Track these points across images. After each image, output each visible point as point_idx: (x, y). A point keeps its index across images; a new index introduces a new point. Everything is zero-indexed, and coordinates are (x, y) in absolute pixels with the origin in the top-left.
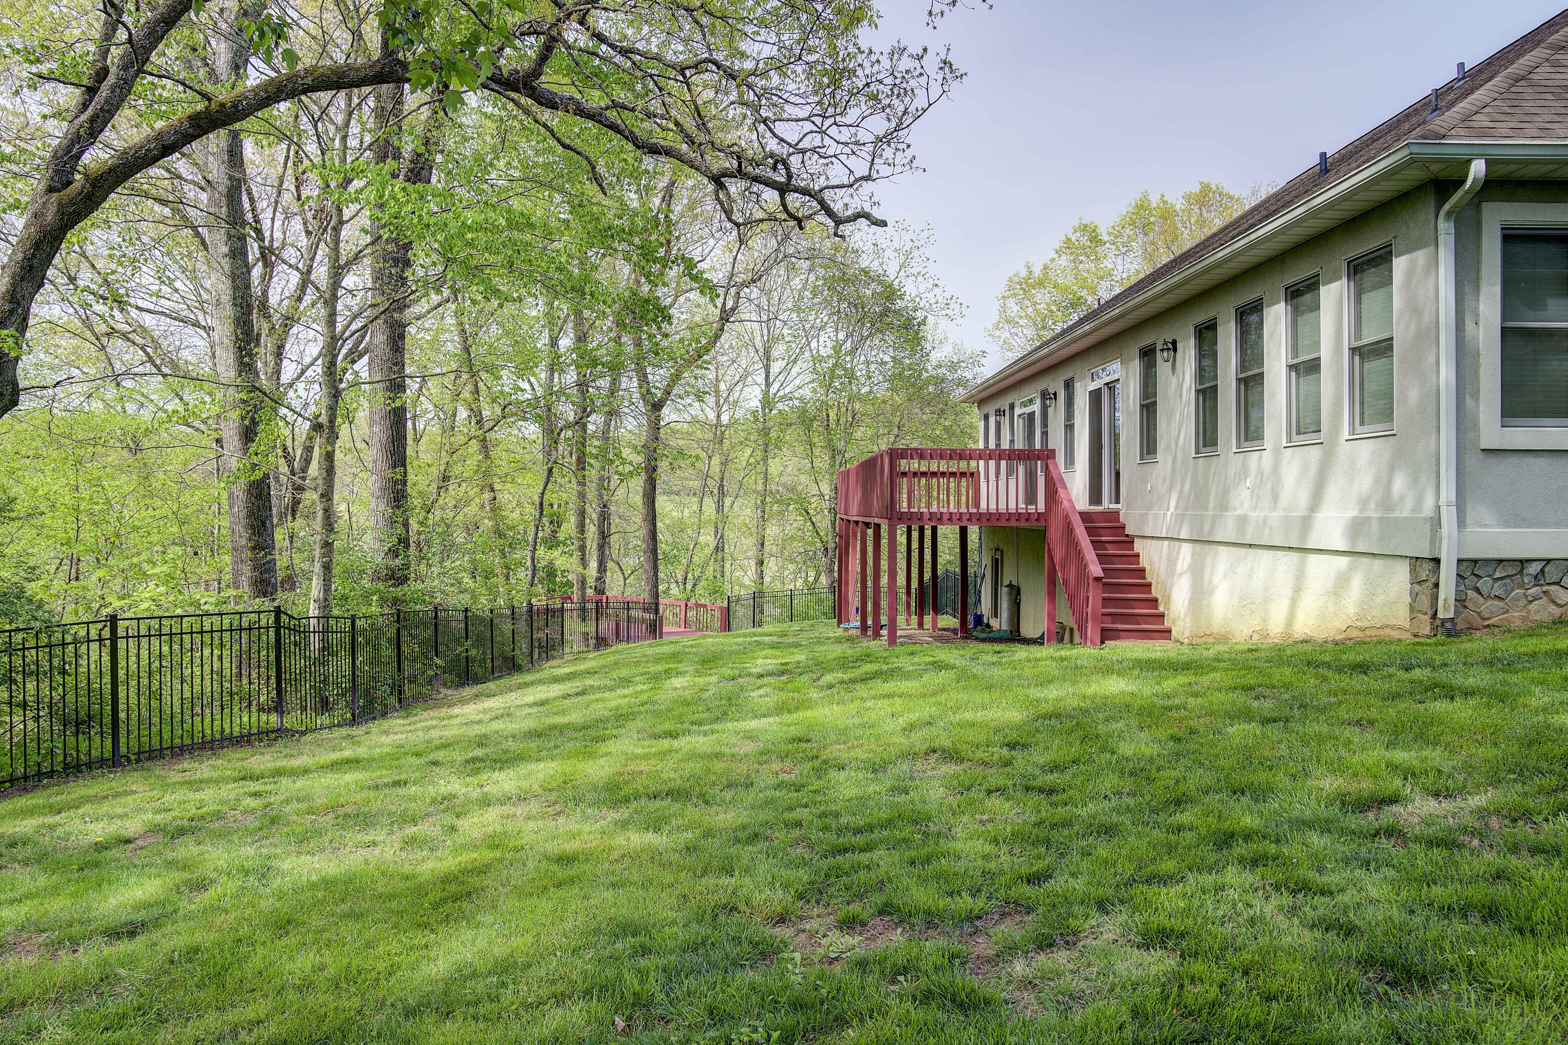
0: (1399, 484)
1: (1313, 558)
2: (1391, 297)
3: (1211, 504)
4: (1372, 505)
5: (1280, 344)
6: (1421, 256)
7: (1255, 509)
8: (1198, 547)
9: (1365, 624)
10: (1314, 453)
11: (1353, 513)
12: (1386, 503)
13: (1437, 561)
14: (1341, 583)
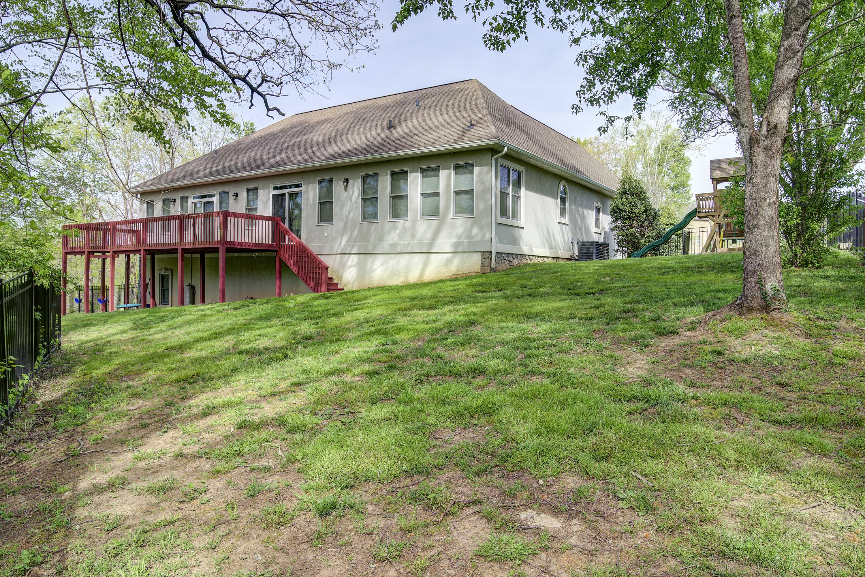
0: (475, 231)
1: (433, 255)
2: (473, 178)
3: (372, 239)
4: (463, 238)
5: (417, 185)
6: (485, 168)
7: (401, 240)
8: (363, 256)
9: (460, 273)
10: (434, 223)
11: (454, 240)
12: (470, 236)
13: (491, 252)
14: (449, 262)
